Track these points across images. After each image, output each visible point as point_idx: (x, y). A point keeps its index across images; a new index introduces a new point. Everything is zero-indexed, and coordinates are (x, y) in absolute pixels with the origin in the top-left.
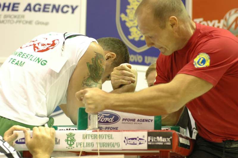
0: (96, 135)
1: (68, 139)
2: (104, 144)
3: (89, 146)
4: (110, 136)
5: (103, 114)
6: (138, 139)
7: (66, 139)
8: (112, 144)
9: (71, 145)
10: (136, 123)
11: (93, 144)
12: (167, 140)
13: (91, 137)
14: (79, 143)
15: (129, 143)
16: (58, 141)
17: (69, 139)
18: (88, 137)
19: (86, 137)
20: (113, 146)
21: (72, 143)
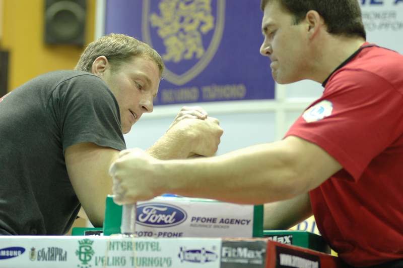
0: (130, 244)
1: (80, 249)
2: (145, 260)
3: (117, 264)
4: (155, 246)
5: (155, 208)
6: (203, 252)
7: (77, 251)
8: (158, 261)
9: (85, 262)
10: (218, 227)
11: (125, 261)
12: (255, 255)
13: (122, 246)
14: (100, 258)
15: (187, 258)
16: (63, 254)
17: (83, 250)
18: (116, 247)
19: (113, 247)
20: (159, 264)
21: (88, 258)
